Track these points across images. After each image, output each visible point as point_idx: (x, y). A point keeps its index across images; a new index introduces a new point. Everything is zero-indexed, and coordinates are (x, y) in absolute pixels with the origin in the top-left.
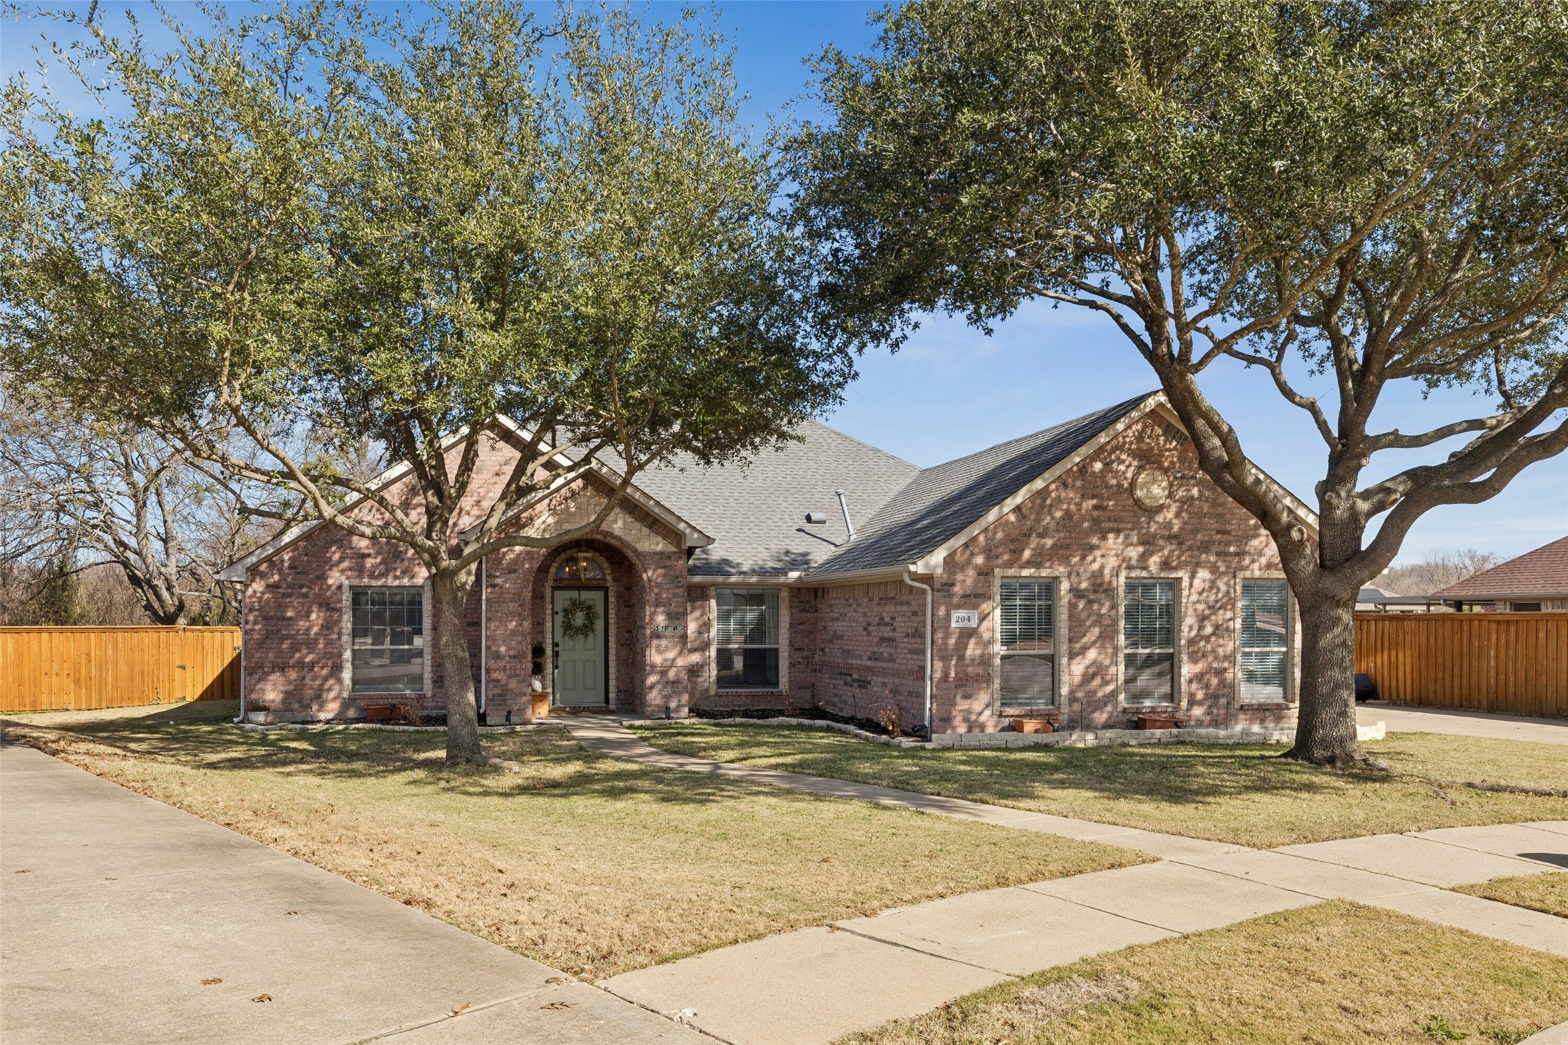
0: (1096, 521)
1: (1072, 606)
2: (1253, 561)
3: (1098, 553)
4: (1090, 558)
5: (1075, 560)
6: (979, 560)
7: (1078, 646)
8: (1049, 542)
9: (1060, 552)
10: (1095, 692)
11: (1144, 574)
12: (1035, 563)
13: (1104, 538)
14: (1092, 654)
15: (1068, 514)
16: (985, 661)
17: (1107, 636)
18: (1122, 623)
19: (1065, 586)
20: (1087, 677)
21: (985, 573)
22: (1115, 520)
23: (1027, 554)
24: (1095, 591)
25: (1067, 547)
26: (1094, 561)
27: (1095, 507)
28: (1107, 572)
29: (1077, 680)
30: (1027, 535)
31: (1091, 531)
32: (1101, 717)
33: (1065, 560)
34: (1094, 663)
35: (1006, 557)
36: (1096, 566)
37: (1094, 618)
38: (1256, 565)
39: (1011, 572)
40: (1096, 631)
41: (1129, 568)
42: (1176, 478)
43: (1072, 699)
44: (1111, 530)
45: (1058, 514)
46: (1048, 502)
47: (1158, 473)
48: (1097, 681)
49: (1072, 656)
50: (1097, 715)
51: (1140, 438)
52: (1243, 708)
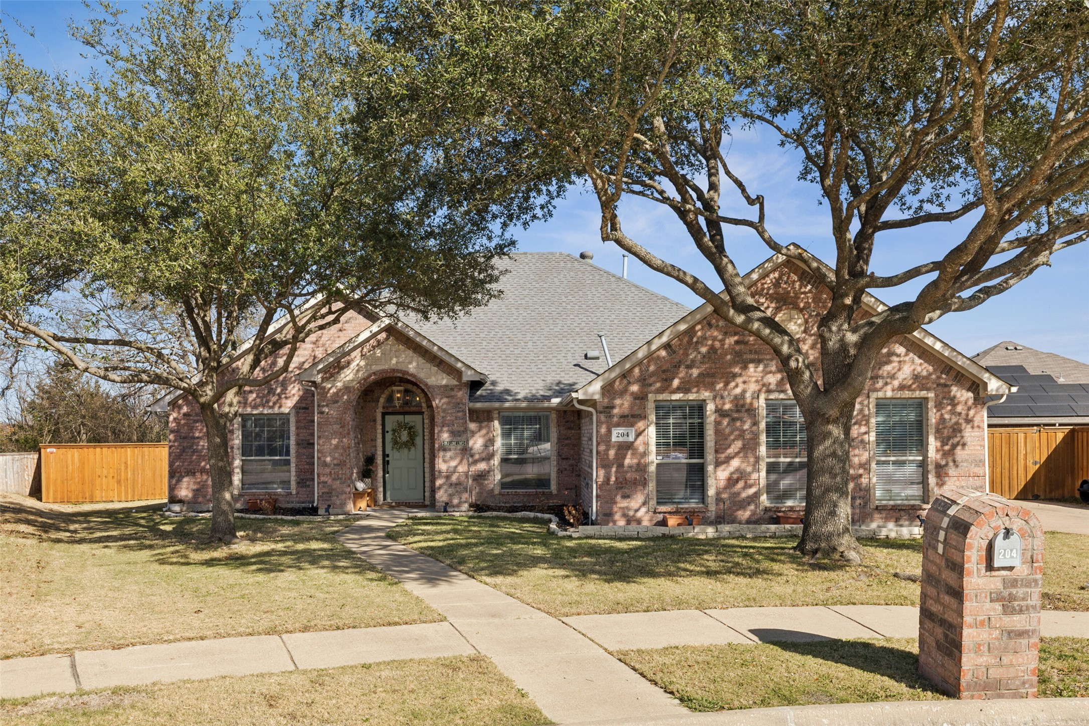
0: (738, 355)
1: (717, 423)
2: (886, 384)
3: (739, 380)
4: (733, 384)
5: (720, 386)
6: (635, 388)
7: (723, 456)
8: (695, 372)
9: (706, 380)
10: (738, 494)
11: (782, 396)
12: (684, 388)
13: (745, 367)
14: (735, 463)
15: (712, 349)
16: (641, 468)
17: (749, 448)
18: (763, 438)
19: (710, 407)
20: (731, 482)
21: (641, 398)
22: (756, 352)
23: (676, 383)
24: (738, 411)
25: (713, 376)
26: (737, 386)
27: (737, 342)
28: (748, 395)
29: (722, 484)
30: (677, 366)
31: (733, 363)
32: (745, 514)
33: (711, 387)
34: (737, 470)
35: (658, 385)
36: (738, 391)
37: (737, 433)
38: (889, 387)
39: (661, 397)
40: (739, 444)
41: (769, 391)
42: (811, 316)
43: (719, 499)
44: (752, 361)
45: (704, 350)
46: (695, 340)
47: (794, 312)
48: (741, 484)
49: (718, 464)
50: (740, 513)
51: (777, 284)
52: (877, 508)
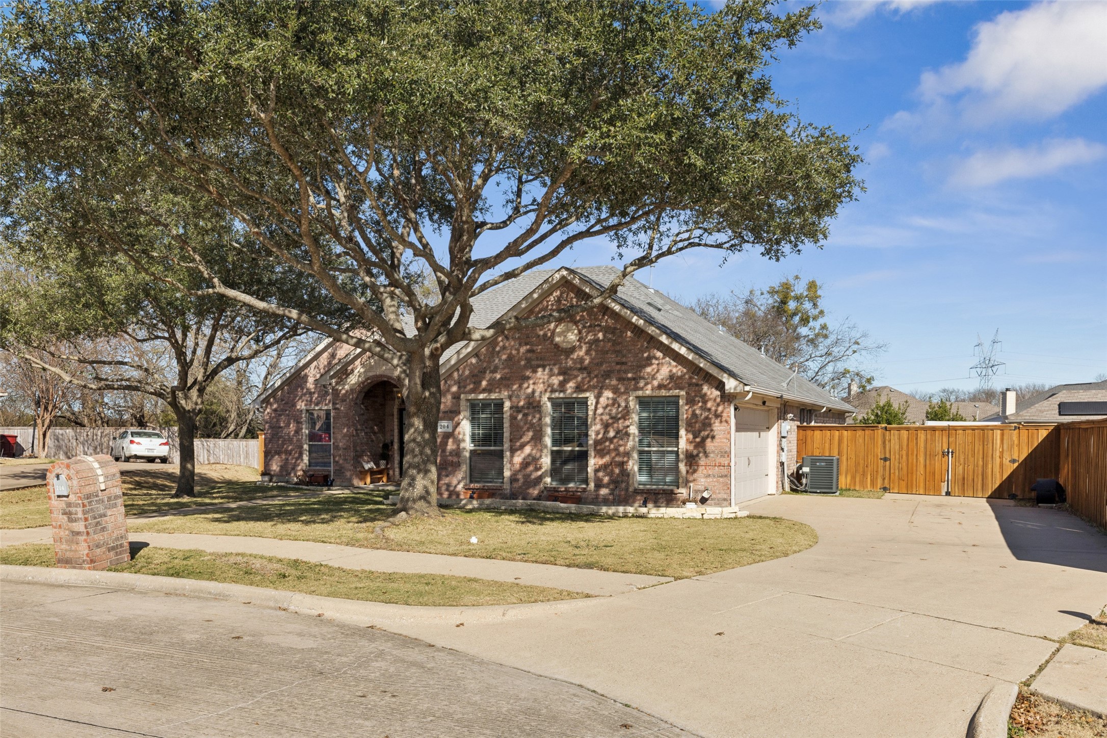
0: (528, 360)
1: (513, 418)
2: (646, 384)
3: (531, 382)
4: (525, 385)
5: (515, 387)
6: (454, 389)
7: (518, 444)
8: (498, 376)
9: (505, 383)
10: (530, 475)
11: (562, 395)
12: (488, 390)
13: (535, 372)
14: (528, 450)
15: (510, 357)
16: (458, 452)
17: (538, 438)
18: (549, 431)
19: (507, 404)
20: (525, 464)
21: (456, 397)
22: (541, 359)
23: (484, 383)
24: (528, 408)
25: (509, 379)
26: (528, 387)
27: (528, 351)
28: (537, 394)
29: (517, 467)
30: (483, 372)
31: (526, 367)
32: (535, 492)
33: (508, 387)
34: (529, 455)
35: (471, 386)
36: (530, 390)
37: (528, 426)
38: (649, 387)
39: (472, 396)
40: (531, 434)
41: (553, 391)
42: (584, 327)
43: (513, 479)
44: (539, 366)
45: (504, 357)
46: (498, 349)
47: (570, 325)
48: (531, 468)
49: (513, 451)
50: (531, 491)
51: (559, 300)
52: (637, 492)
